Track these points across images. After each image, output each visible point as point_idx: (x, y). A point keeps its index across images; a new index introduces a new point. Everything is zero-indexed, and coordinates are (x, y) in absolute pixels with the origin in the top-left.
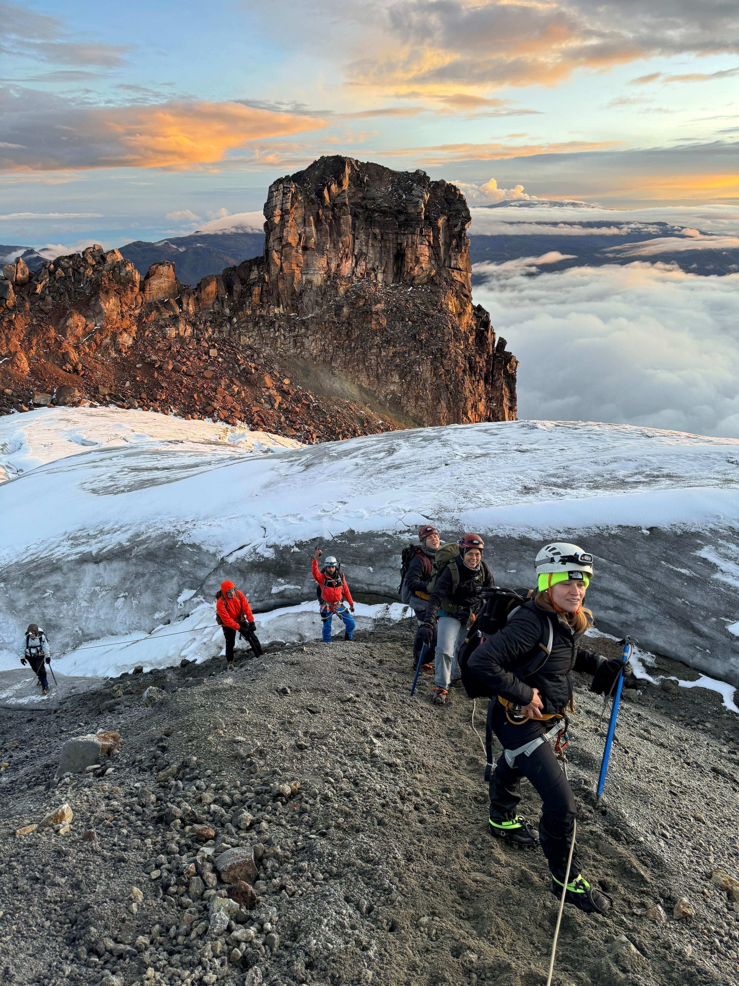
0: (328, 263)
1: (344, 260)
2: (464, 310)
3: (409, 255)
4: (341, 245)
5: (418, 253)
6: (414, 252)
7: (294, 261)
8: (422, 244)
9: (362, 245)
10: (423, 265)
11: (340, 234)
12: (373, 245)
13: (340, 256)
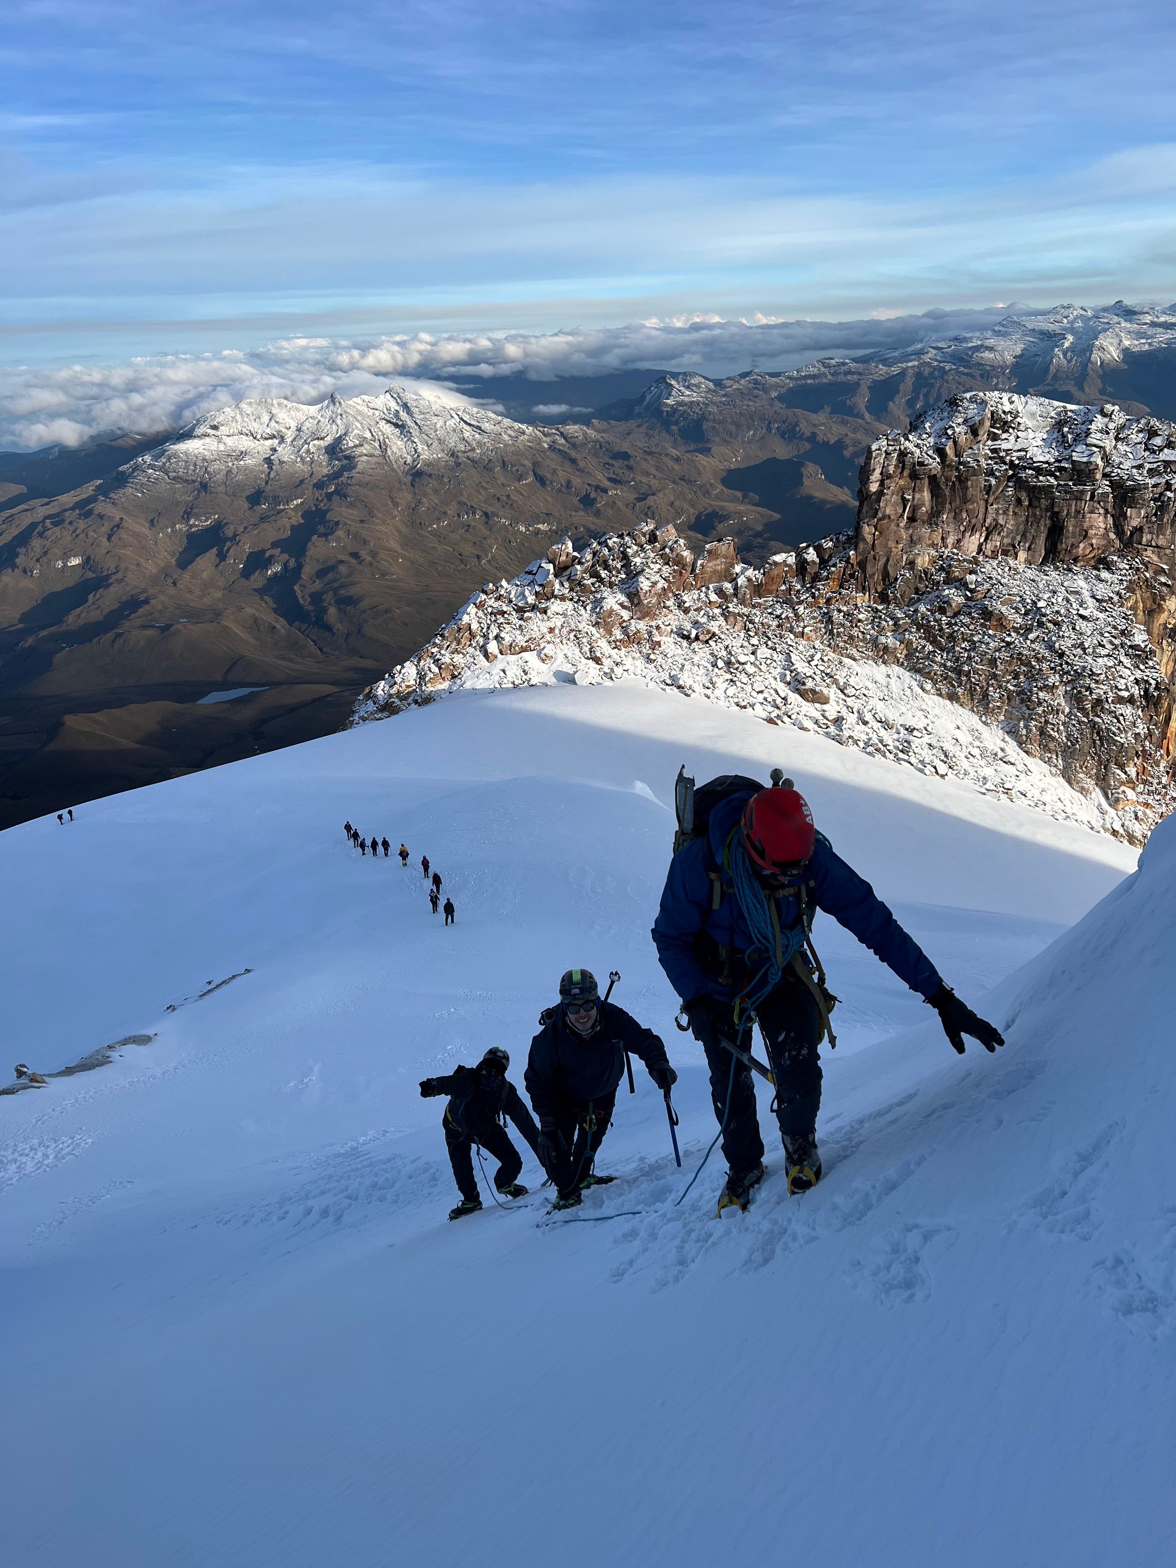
0: (943, 538)
1: (967, 535)
2: (1159, 605)
3: (1070, 526)
4: (964, 515)
5: (1086, 525)
6: (1079, 523)
7: (892, 537)
8: (1092, 512)
9: (997, 514)
10: (1094, 541)
11: (965, 500)
12: (1015, 513)
13: (962, 529)
